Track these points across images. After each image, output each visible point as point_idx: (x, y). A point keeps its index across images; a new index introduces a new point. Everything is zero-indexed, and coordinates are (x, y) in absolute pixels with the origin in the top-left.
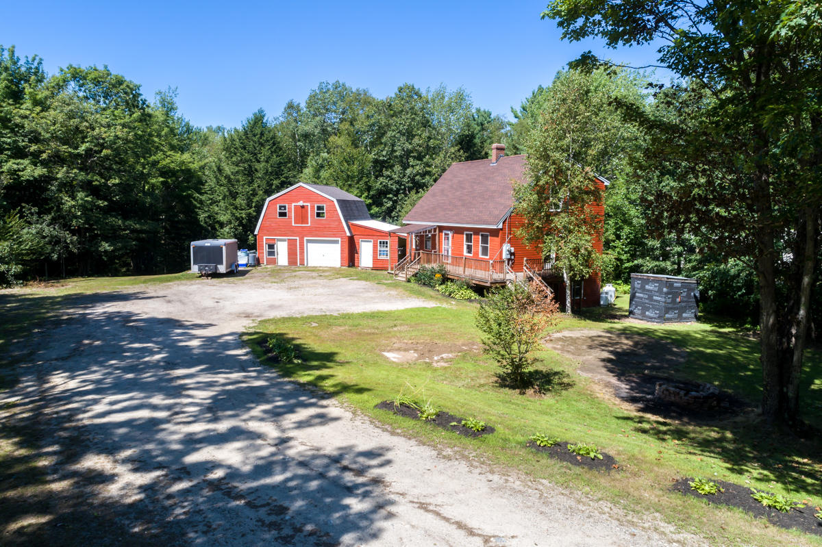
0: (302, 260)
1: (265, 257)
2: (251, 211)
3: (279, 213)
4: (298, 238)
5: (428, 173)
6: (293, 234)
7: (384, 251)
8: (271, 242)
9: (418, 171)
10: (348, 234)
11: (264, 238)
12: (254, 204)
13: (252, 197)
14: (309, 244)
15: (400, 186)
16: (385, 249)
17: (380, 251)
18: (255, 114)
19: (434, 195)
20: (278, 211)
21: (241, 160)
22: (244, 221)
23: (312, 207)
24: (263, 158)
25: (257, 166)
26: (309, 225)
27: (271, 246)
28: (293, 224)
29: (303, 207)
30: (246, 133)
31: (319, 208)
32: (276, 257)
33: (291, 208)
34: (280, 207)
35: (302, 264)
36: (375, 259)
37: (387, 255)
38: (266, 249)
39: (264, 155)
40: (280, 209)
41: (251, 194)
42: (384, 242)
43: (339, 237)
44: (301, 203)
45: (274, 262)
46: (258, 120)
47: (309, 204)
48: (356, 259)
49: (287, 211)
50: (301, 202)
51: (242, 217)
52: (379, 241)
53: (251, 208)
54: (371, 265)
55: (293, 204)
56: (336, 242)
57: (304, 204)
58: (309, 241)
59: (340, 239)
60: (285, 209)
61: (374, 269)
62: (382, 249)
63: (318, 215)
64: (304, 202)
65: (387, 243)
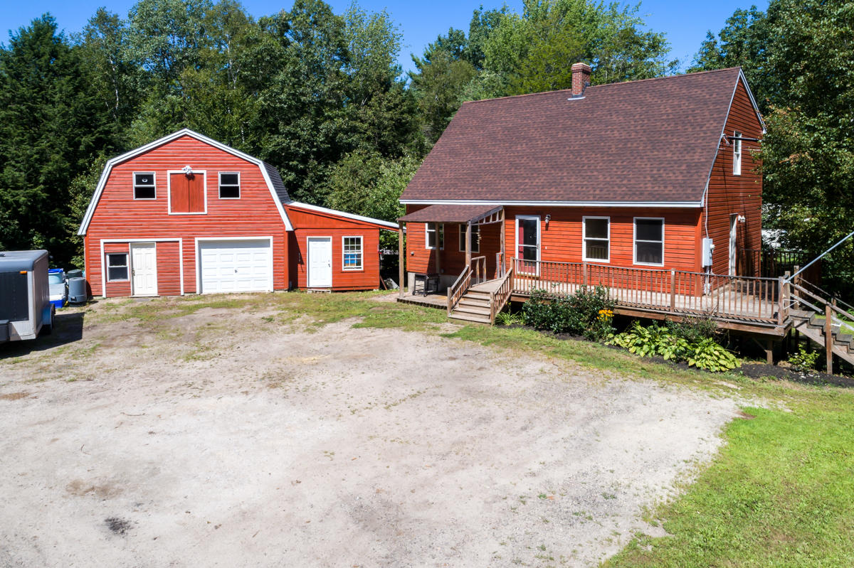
0: (190, 282)
1: (103, 281)
2: (38, 189)
3: (136, 189)
4: (180, 240)
5: (354, 130)
6: (168, 230)
7: (352, 256)
8: (118, 250)
9: (340, 126)
10: (289, 228)
11: (102, 241)
12: (42, 179)
13: (37, 165)
14: (203, 251)
15: (311, 148)
16: (356, 252)
17: (346, 256)
18: (36, 23)
19: (453, 153)
20: (135, 185)
21: (14, 97)
22: (22, 210)
23: (212, 178)
24: (59, 95)
25: (48, 110)
26: (206, 212)
27: (118, 259)
28: (169, 213)
29: (191, 177)
30: (19, 52)
31: (226, 179)
32: (129, 279)
33: (164, 180)
34: (139, 179)
35: (190, 290)
36: (337, 271)
37: (359, 263)
38: (104, 264)
39: (61, 91)
40: (139, 181)
41: (37, 160)
42: (353, 240)
43: (270, 234)
44: (187, 169)
45: (127, 291)
46: (43, 31)
47: (204, 172)
48: (300, 274)
49: (155, 185)
50: (188, 167)
51: (17, 202)
52: (343, 238)
53: (37, 184)
54: (329, 283)
55: (169, 172)
56: (264, 244)
57: (194, 172)
58: (203, 245)
59: (271, 238)
60: (151, 181)
61: (336, 289)
62: (350, 252)
63: (226, 192)
64: (193, 167)
65: (358, 240)
